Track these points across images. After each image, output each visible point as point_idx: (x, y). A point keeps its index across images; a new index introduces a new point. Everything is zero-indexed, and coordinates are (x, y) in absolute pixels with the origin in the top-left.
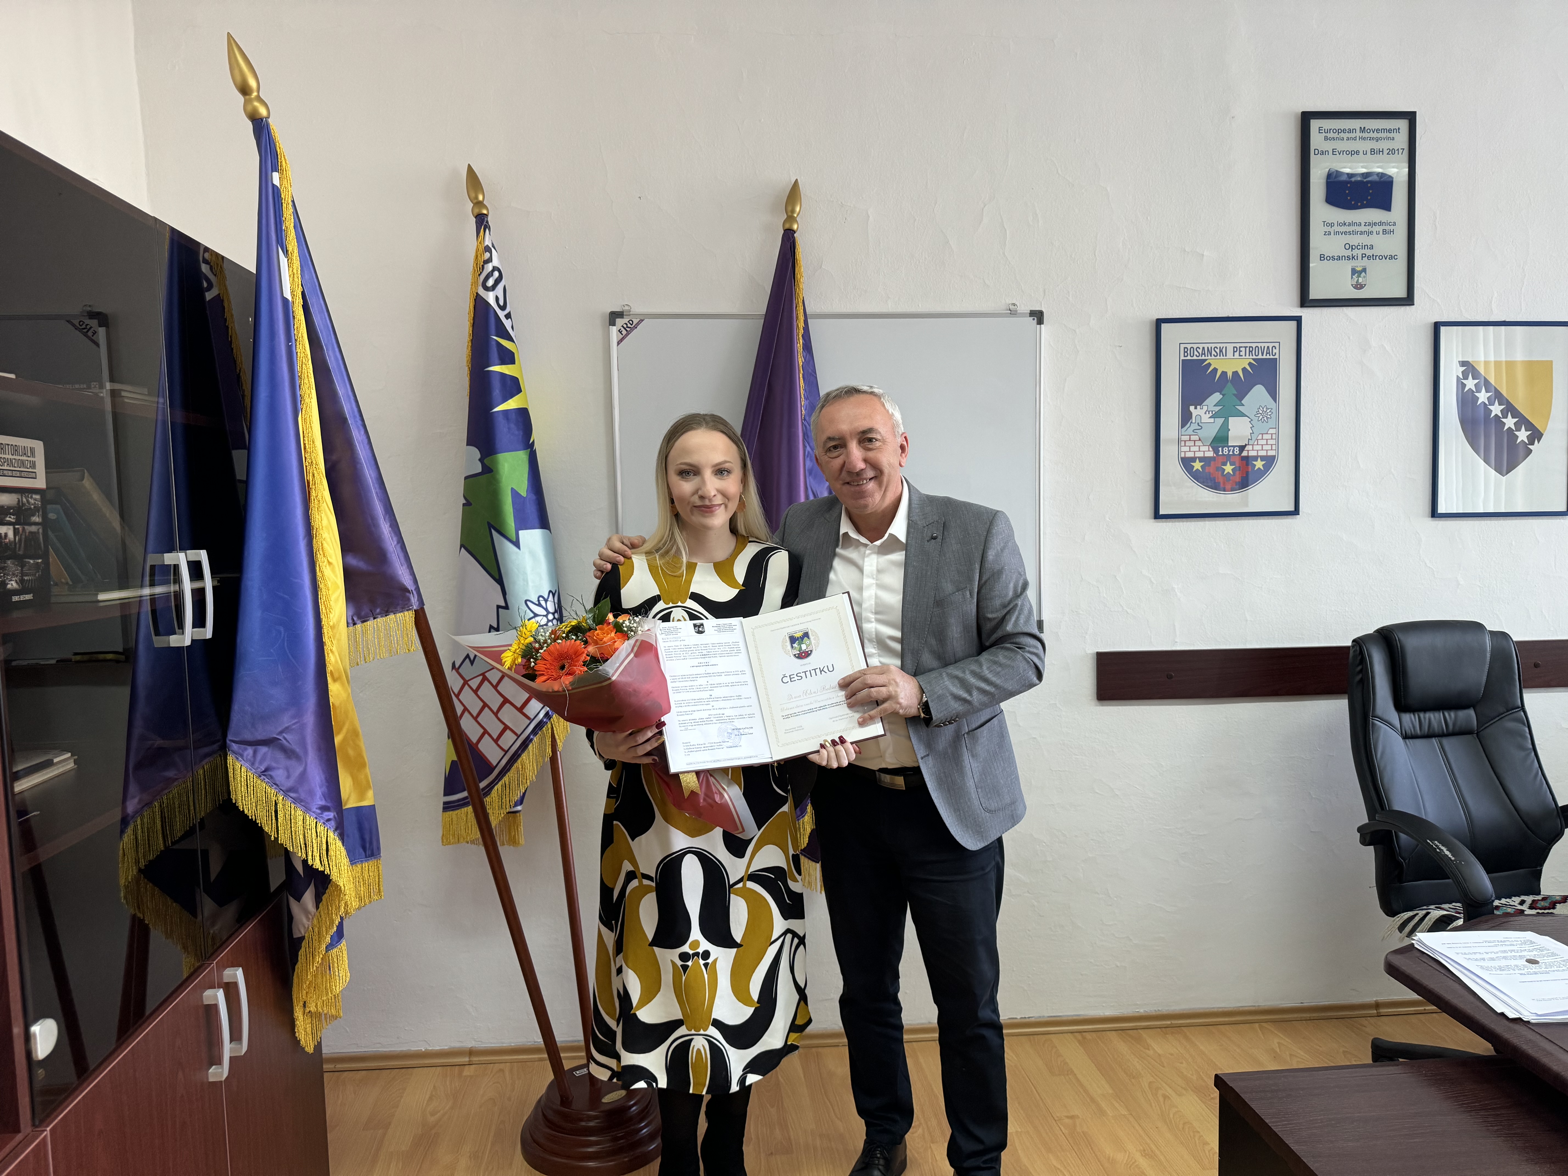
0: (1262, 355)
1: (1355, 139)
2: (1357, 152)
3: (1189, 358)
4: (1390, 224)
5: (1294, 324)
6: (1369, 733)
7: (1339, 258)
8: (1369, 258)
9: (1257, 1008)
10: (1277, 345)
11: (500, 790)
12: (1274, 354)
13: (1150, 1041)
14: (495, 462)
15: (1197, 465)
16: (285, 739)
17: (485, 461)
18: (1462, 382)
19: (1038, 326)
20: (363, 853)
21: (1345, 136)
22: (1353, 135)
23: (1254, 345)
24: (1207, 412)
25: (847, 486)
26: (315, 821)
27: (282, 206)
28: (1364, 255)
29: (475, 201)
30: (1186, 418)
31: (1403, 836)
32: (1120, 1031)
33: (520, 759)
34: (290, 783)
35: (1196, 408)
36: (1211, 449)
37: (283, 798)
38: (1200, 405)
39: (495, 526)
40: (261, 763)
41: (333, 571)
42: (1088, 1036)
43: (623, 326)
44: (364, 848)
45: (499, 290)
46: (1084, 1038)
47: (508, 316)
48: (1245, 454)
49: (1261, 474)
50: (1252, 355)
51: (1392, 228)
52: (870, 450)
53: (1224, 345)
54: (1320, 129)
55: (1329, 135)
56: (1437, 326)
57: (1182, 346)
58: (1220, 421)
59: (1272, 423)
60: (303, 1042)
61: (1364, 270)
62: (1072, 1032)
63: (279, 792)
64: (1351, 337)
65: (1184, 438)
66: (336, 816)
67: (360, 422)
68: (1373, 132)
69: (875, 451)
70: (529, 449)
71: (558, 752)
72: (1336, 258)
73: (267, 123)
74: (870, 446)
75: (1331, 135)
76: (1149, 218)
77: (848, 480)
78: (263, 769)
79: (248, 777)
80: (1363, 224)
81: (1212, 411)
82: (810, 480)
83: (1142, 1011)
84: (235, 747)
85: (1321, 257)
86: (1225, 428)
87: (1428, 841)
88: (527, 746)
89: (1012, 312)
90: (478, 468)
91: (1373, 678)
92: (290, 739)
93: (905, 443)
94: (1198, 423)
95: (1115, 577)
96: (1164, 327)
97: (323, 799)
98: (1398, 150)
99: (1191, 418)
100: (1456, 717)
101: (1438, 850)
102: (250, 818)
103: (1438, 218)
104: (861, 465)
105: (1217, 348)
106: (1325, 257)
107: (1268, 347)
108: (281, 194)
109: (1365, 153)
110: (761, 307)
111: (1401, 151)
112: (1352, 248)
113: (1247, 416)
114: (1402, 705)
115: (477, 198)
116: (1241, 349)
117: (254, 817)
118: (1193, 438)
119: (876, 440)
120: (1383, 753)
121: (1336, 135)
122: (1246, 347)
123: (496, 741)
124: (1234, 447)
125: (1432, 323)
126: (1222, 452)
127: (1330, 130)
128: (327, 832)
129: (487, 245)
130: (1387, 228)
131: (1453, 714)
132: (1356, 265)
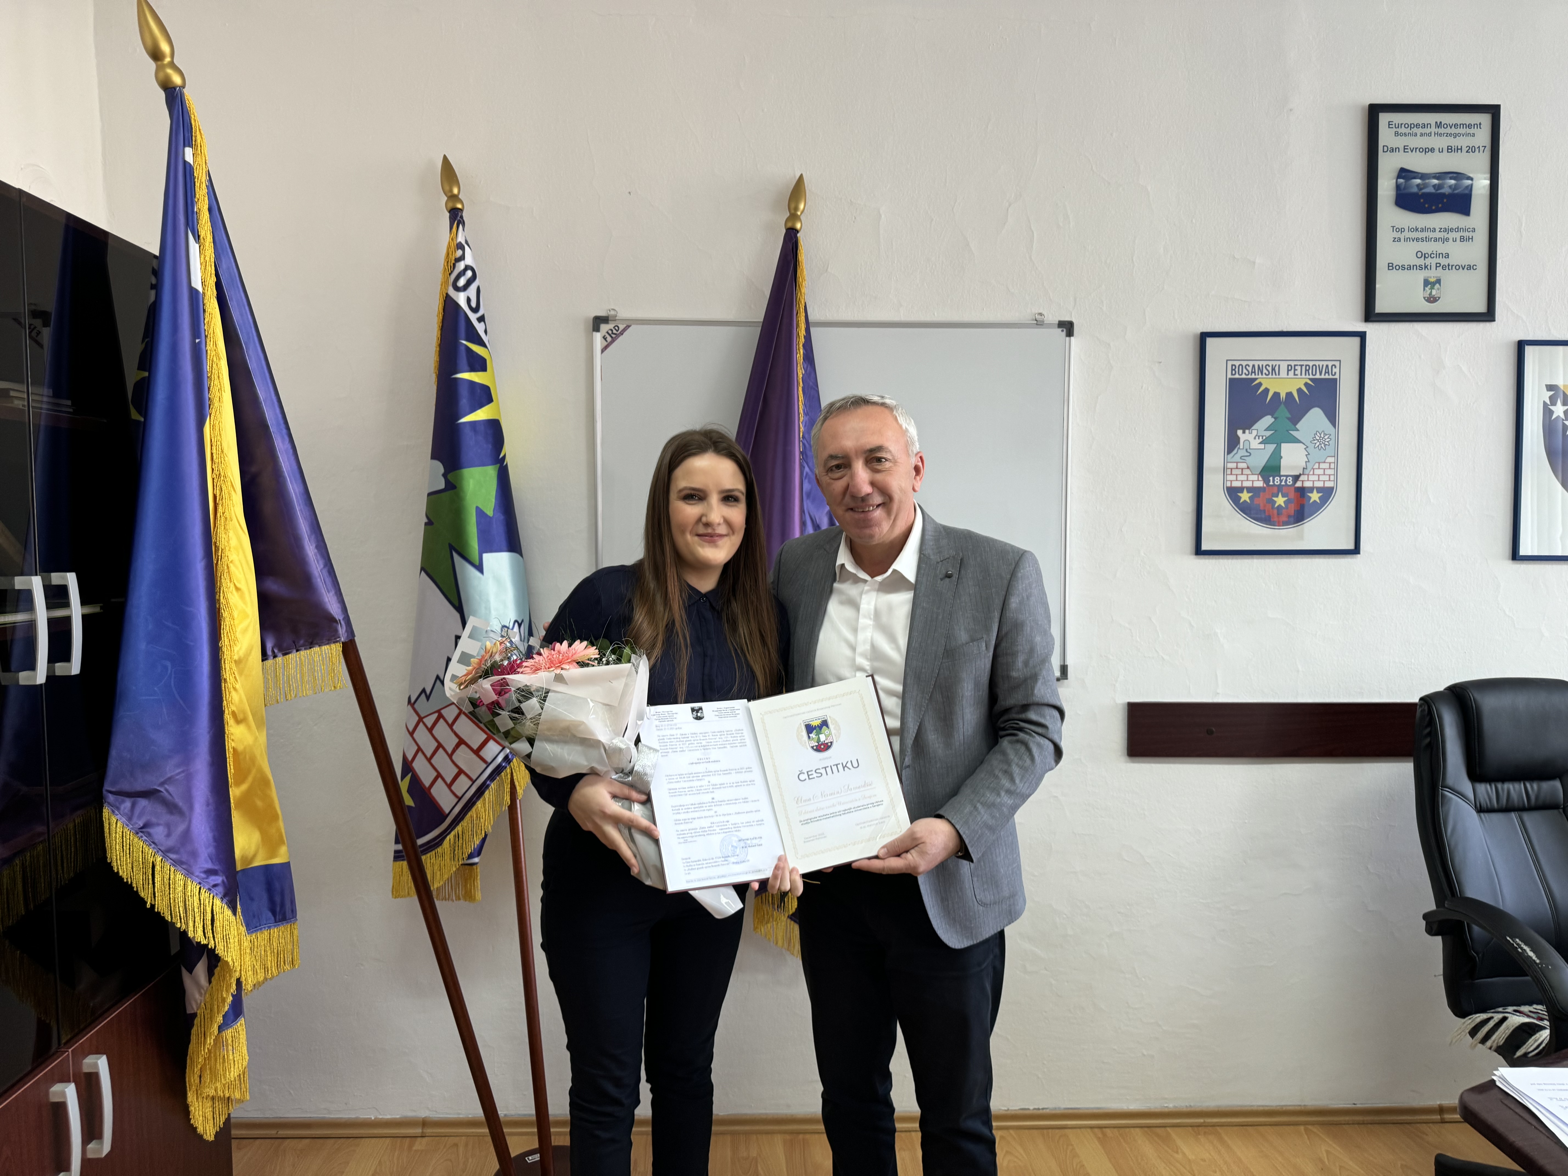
0: (1321, 374)
1: (1430, 135)
2: (1432, 150)
3: (1237, 376)
4: (1469, 230)
5: (1356, 340)
6: (1438, 805)
7: (1410, 268)
8: (1444, 267)
9: (1303, 1108)
10: (1337, 364)
11: (452, 840)
12: (1333, 374)
13: (1179, 1142)
14: (460, 478)
15: (1245, 496)
16: (167, 790)
17: (449, 477)
18: (1550, 409)
19: (1068, 338)
20: (273, 918)
21: (1419, 131)
22: (1427, 131)
23: (1311, 364)
24: (1257, 437)
25: (850, 513)
26: (198, 887)
27: (195, 185)
28: (1438, 265)
29: (449, 194)
30: (1232, 443)
31: (1476, 929)
32: (1146, 1129)
33: (475, 807)
34: (170, 842)
35: (1244, 432)
36: (1260, 479)
37: (162, 860)
38: (1249, 429)
39: (458, 548)
40: (139, 817)
41: (242, 597)
42: (1108, 1131)
43: (608, 333)
44: (274, 913)
45: (472, 291)
46: (1104, 1135)
47: (481, 319)
48: (1299, 484)
49: (1318, 507)
50: (1309, 375)
51: (1471, 234)
52: (878, 471)
53: (1278, 363)
54: (1389, 124)
55: (1400, 130)
56: (1521, 346)
57: (1230, 363)
58: (1271, 447)
59: (1330, 450)
60: (200, 1130)
61: (1438, 281)
62: (1092, 1127)
63: (158, 852)
64: (1422, 356)
65: (1230, 465)
66: (225, 880)
67: (285, 431)
68: (1451, 128)
69: (884, 474)
70: (498, 465)
71: (518, 801)
72: (1406, 267)
73: (181, 92)
74: (879, 467)
75: (1403, 130)
76: (1194, 221)
77: (852, 505)
78: (141, 825)
79: (124, 834)
80: (1438, 230)
81: (1263, 436)
82: (807, 504)
83: (1171, 1106)
84: (111, 798)
85: (1389, 266)
86: (1276, 456)
87: (1508, 938)
88: (482, 793)
89: (1039, 323)
90: (441, 485)
91: (1443, 742)
92: (174, 792)
93: (920, 464)
94: (1246, 450)
95: (1150, 619)
96: (1210, 341)
97: (210, 861)
98: (1479, 147)
99: (1238, 442)
100: (1539, 788)
101: (1520, 950)
102: (125, 880)
103: (1524, 225)
104: (867, 489)
105: (1269, 366)
106: (1394, 266)
107: (1327, 366)
108: (194, 172)
109: (1441, 151)
110: (758, 314)
111: (1482, 149)
112: (1425, 257)
113: (1301, 442)
114: (1476, 773)
115: (451, 191)
116: (1296, 368)
117: (129, 880)
118: (1241, 465)
119: (886, 460)
120: (1454, 830)
121: (1408, 131)
122: (1301, 366)
123: (449, 786)
124: (1287, 476)
125: (1515, 342)
126: (1274, 481)
127: (1401, 124)
128: (213, 899)
129: (460, 242)
130: (1466, 234)
131: (1535, 786)
132: (1429, 275)
